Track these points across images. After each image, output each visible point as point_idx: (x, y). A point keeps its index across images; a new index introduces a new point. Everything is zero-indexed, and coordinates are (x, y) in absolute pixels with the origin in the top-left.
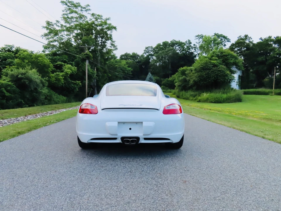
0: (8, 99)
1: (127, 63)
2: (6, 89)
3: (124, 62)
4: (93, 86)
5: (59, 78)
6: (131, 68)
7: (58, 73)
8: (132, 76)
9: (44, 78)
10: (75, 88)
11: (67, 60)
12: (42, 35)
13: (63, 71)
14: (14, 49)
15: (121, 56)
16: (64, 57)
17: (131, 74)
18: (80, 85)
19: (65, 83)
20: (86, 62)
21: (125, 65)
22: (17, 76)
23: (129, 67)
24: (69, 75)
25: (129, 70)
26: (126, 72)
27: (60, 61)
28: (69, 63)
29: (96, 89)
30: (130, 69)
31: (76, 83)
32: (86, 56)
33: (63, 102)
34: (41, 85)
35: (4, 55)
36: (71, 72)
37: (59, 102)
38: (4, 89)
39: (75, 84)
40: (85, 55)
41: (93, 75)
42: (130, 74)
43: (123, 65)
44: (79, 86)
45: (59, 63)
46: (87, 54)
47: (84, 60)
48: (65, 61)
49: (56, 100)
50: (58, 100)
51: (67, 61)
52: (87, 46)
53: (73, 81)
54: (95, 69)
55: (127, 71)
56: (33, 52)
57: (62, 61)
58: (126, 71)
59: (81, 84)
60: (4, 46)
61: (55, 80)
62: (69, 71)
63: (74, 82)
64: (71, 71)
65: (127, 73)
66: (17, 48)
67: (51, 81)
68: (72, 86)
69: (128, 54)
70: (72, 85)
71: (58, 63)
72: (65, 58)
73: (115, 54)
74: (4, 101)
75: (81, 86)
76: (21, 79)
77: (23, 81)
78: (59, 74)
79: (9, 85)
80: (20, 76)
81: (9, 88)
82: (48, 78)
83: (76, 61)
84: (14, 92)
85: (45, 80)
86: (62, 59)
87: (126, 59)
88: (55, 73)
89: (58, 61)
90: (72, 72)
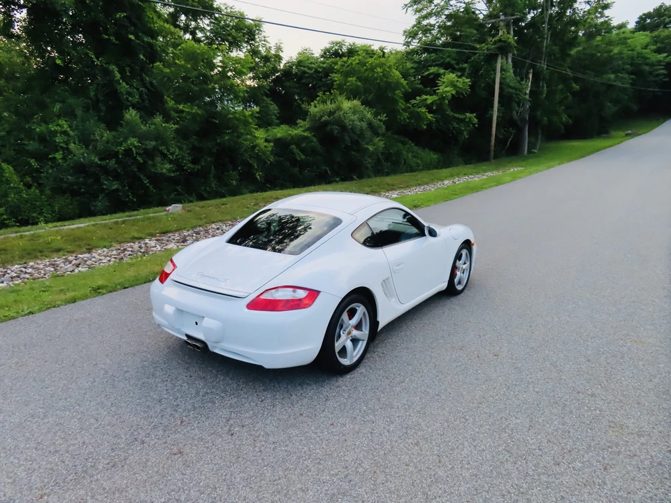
0: (303, 165)
1: (656, 40)
2: (298, 146)
3: (643, 37)
4: (519, 123)
5: (418, 113)
6: (665, 55)
7: (424, 97)
8: (667, 79)
9: (379, 117)
10: (461, 132)
11: (454, 59)
12: (406, 5)
13: (434, 93)
14: (345, 49)
15: (641, 18)
16: (448, 54)
17: (664, 74)
18: (474, 125)
19: (437, 121)
20: (496, 62)
21: (646, 47)
22: (321, 117)
23: (658, 51)
24: (447, 102)
25: (661, 61)
26: (647, 68)
27: (434, 66)
28: (457, 67)
29: (527, 128)
30: (661, 56)
31: (465, 118)
32: (498, 45)
33: (429, 167)
34: (368, 134)
35: (324, 65)
36: (454, 92)
37: (418, 165)
38: (293, 146)
39: (462, 121)
40: (495, 42)
41: (516, 94)
42: (659, 75)
43: (639, 49)
44: (471, 126)
45: (433, 70)
46: (500, 40)
47: (491, 58)
48: (449, 63)
49: (413, 161)
50: (417, 163)
51: (453, 62)
52: (502, 17)
53: (456, 115)
54: (531, 76)
55: (652, 65)
56: (383, 49)
57: (440, 66)
58: (647, 64)
59: (476, 120)
60: (328, 46)
61: (408, 118)
62: (448, 92)
63: (461, 117)
64: (454, 89)
65: (651, 73)
66: (350, 45)
67: (400, 119)
68: (454, 127)
69: (665, 10)
70: (455, 125)
71: (431, 71)
72: (448, 56)
73: (610, 20)
74: (296, 170)
75: (476, 126)
76: (326, 123)
77: (329, 128)
78: (426, 99)
79: (305, 138)
80: (325, 118)
81: (304, 145)
82: (385, 117)
83: (473, 61)
84: (314, 151)
85: (380, 120)
86: (443, 58)
87: (652, 28)
88: (418, 98)
89: (431, 66)
90: (457, 92)
